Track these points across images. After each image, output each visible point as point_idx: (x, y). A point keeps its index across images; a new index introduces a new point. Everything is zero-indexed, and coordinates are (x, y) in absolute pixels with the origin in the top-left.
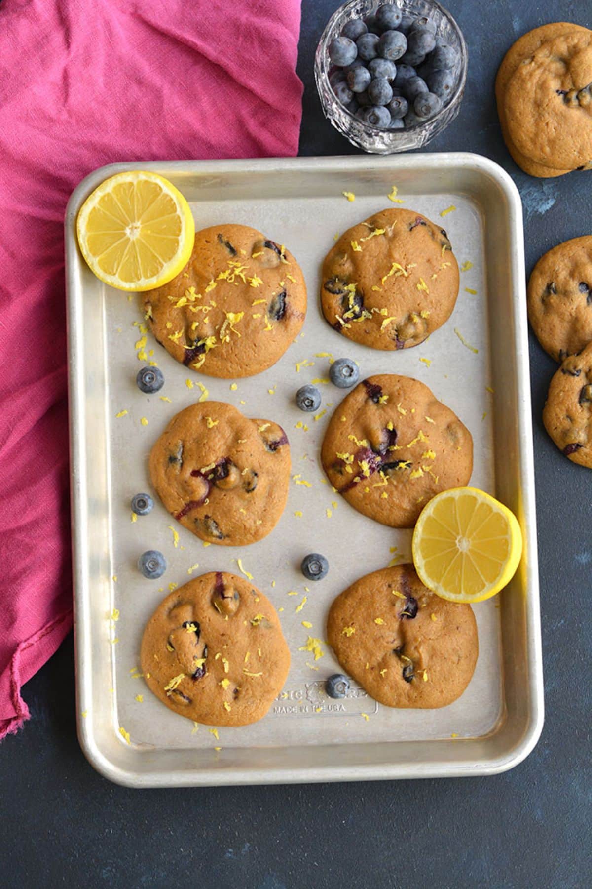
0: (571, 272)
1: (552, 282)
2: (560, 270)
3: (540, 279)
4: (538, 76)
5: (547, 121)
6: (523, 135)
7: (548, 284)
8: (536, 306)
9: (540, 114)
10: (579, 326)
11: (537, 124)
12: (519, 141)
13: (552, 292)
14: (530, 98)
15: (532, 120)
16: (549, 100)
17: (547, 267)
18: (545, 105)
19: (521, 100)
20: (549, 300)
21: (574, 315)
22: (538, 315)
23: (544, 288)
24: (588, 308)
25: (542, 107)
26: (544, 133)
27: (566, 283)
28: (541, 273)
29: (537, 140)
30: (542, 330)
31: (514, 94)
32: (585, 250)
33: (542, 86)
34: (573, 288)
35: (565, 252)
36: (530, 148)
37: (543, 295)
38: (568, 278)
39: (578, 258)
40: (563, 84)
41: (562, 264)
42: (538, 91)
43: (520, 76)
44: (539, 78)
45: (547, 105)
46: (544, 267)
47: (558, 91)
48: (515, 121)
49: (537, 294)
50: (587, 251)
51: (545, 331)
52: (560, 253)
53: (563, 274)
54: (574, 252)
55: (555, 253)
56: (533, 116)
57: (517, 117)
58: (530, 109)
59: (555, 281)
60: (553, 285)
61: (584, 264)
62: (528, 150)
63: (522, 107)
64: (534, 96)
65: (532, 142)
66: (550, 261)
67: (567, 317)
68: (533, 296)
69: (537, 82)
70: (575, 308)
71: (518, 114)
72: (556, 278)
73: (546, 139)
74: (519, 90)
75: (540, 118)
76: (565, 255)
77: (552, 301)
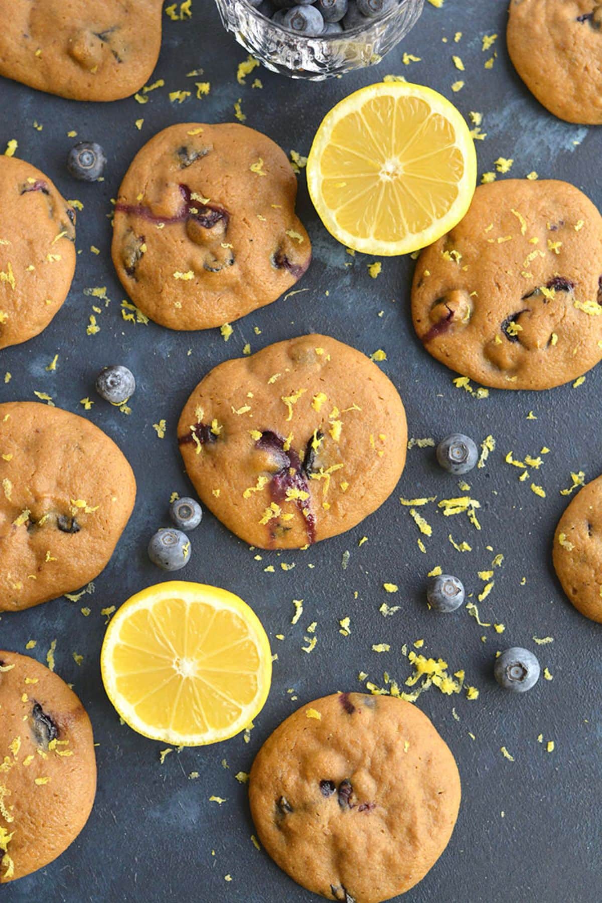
0: (300, 772)
1: (281, 797)
2: (286, 774)
3: (263, 797)
4: (544, 11)
5: (584, 65)
6: (561, 97)
7: (276, 801)
8: (272, 838)
9: (570, 60)
10: (343, 846)
11: (572, 74)
12: (559, 107)
13: (286, 810)
14: (548, 46)
15: (564, 73)
16: (574, 36)
17: (265, 777)
18: (572, 45)
19: (537, 53)
20: (286, 825)
21: (328, 832)
22: (280, 850)
23: (273, 807)
24: (345, 816)
25: (568, 49)
26: (588, 82)
27: (301, 791)
28: (261, 788)
29: (582, 95)
30: (293, 868)
31: (523, 49)
32: (309, 731)
33: (556, 22)
34: (313, 796)
35: (283, 745)
36: (579, 110)
37: (276, 819)
38: (300, 782)
39: (304, 748)
40: (580, 6)
41: (285, 764)
42: (554, 31)
43: (520, 22)
44: (546, 13)
45: (575, 44)
46: (261, 779)
47: (578, 19)
48: (542, 84)
49: (266, 820)
50: (312, 732)
51: (299, 869)
52: (276, 749)
53: (292, 780)
54: (295, 740)
55: (269, 751)
56: (563, 66)
57: (542, 78)
58: (554, 59)
59: (284, 793)
60: (285, 801)
61: (314, 754)
62: (577, 113)
63: (542, 61)
64: (550, 40)
65: (577, 101)
66: (267, 767)
67: (322, 840)
68: (263, 825)
69: (546, 20)
70: (326, 823)
71: (542, 72)
72: (284, 789)
73: (594, 88)
74: (527, 42)
75: (574, 64)
76: (284, 750)
77: (291, 825)
